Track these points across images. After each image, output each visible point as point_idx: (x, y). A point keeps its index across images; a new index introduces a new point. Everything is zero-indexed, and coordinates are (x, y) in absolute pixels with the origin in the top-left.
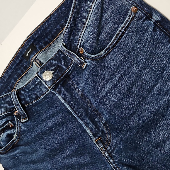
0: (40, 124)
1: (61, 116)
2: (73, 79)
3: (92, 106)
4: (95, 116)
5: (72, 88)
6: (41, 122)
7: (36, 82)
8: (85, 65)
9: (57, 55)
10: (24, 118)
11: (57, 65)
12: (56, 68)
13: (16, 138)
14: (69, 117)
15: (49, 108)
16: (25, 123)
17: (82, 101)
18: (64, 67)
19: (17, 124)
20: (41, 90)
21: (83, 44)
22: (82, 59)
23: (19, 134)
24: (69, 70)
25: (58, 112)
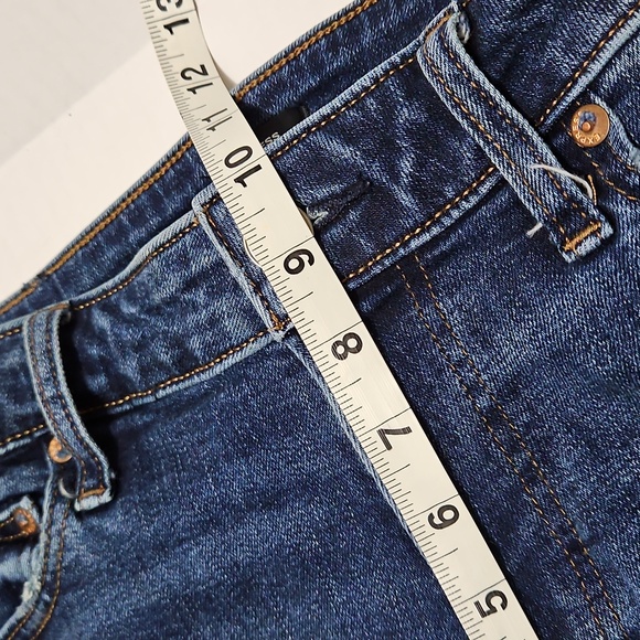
0: (181, 542)
1: (319, 514)
2: (451, 295)
3: (550, 505)
4: (554, 575)
5: (434, 358)
6: (184, 530)
7: (188, 266)
8: (593, 234)
9: (371, 103)
10: (91, 482)
11: (360, 175)
12: (344, 193)
13: (37, 602)
14: (371, 531)
15: (246, 447)
16: (95, 521)
17: (488, 456)
18: (406, 199)
19: (51, 515)
20: (213, 322)
21: (622, 81)
22: (584, 190)
23: (54, 580)
24: (435, 231)
25: (307, 487)
